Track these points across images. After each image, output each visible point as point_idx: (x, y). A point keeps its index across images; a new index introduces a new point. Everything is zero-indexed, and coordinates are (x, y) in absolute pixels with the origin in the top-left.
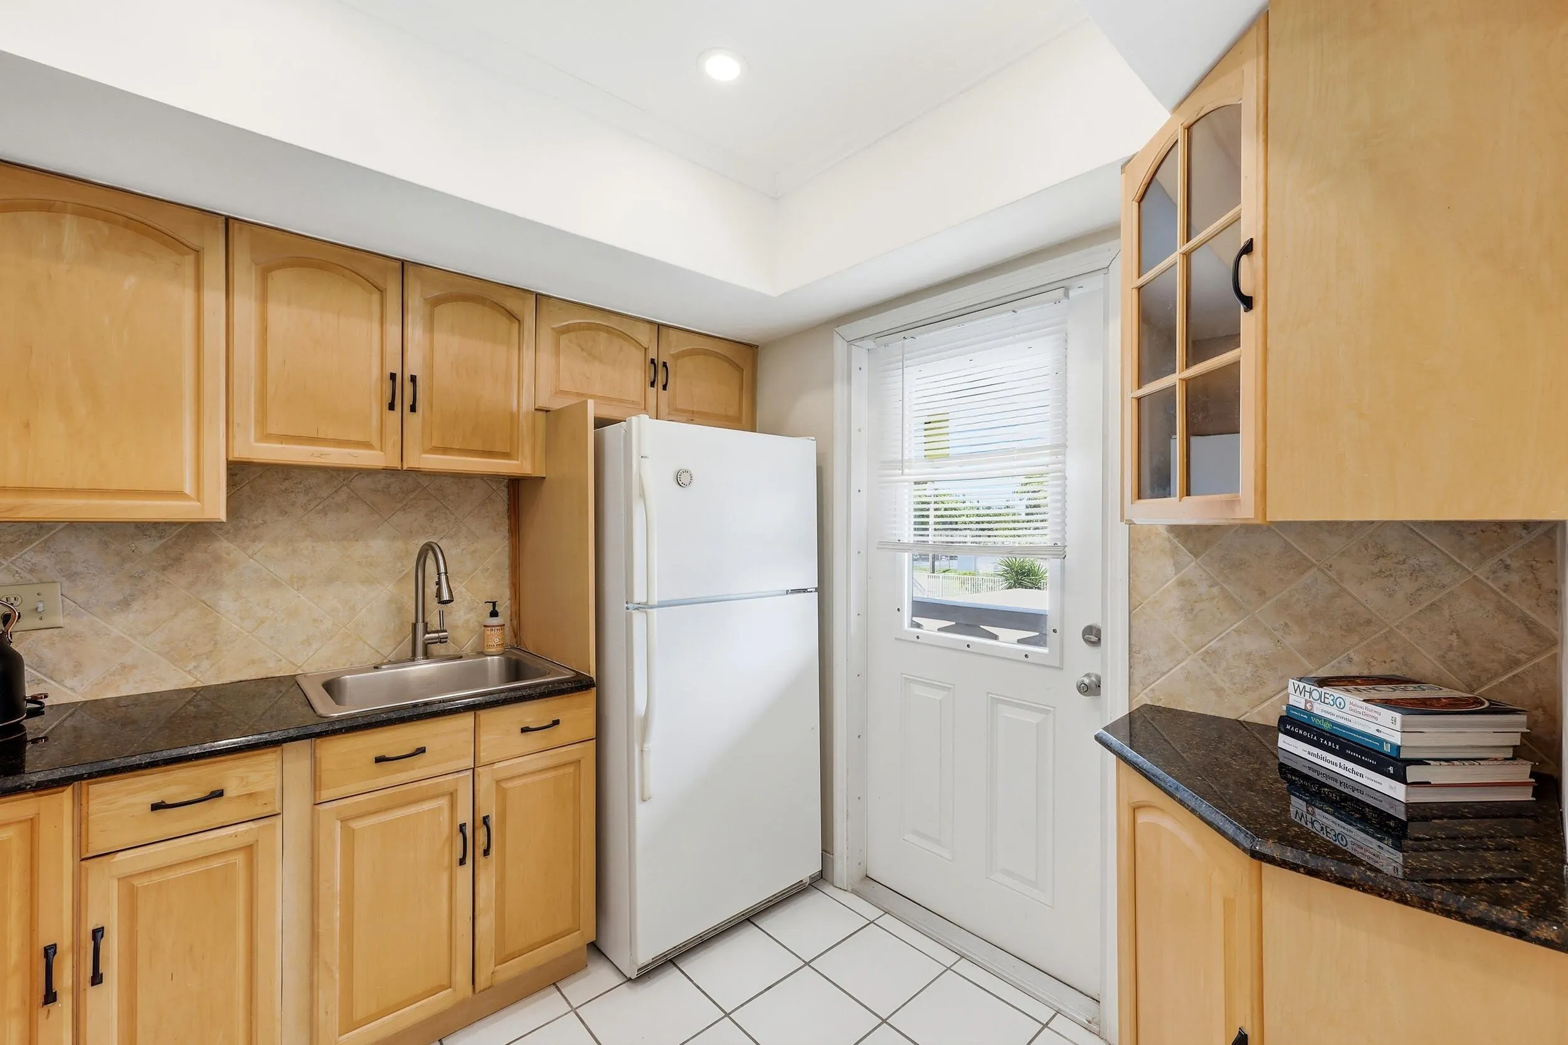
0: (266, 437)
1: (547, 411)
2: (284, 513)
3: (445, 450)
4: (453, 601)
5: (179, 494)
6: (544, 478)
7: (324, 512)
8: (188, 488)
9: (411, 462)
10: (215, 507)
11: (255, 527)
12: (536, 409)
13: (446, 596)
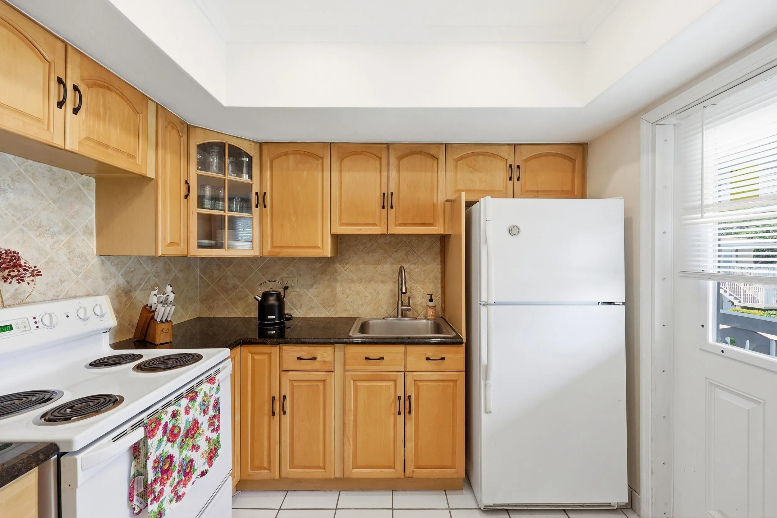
0: (342, 224)
1: (451, 201)
2: (355, 253)
3: (405, 224)
4: (407, 293)
5: (317, 247)
6: (450, 234)
7: (368, 253)
8: (320, 245)
9: (391, 231)
10: (327, 251)
11: (347, 259)
12: (445, 201)
13: (404, 291)
